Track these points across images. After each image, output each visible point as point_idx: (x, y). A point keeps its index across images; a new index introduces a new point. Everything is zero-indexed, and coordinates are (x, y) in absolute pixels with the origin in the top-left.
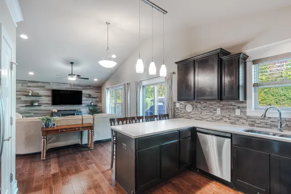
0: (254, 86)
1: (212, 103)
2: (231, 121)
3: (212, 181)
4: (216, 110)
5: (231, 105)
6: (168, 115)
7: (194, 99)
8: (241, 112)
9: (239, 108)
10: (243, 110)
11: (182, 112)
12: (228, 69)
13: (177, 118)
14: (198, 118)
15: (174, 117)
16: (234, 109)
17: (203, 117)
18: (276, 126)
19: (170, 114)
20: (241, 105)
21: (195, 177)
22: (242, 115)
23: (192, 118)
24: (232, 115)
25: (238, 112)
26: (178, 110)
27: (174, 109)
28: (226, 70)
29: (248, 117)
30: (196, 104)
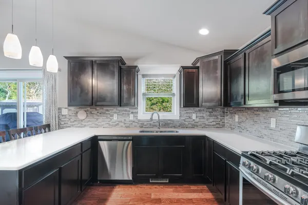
0: (143, 95)
1: (109, 109)
2: (126, 125)
3: (115, 186)
4: (112, 116)
5: (126, 111)
6: (48, 126)
7: (92, 104)
8: (134, 116)
9: (132, 113)
10: (135, 115)
11: (72, 120)
12: (127, 78)
13: (63, 128)
14: (93, 125)
15: (60, 127)
16: (129, 115)
17: (100, 124)
18: (156, 126)
19: (53, 124)
20: (134, 111)
21: (98, 191)
22: (135, 119)
23: (85, 126)
24: (127, 119)
25: (131, 117)
26: (66, 118)
27: (60, 117)
28: (125, 78)
29: (139, 121)
30: (91, 110)
